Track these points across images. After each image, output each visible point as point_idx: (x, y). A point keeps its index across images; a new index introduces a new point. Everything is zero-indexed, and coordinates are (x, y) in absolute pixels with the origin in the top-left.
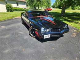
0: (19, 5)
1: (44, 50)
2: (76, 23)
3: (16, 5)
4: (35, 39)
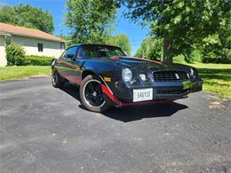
0: (44, 49)
1: (140, 139)
2: (209, 83)
3: (37, 49)
4: (99, 115)
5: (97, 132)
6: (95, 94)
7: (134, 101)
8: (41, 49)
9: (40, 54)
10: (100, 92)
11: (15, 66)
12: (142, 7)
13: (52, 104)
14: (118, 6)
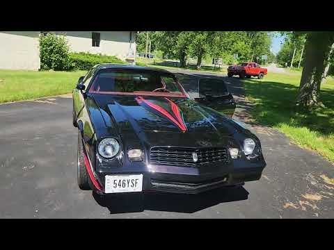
0: (102, 42)
9: (95, 51)
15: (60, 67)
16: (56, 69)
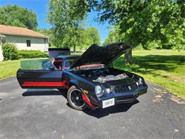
0: (32, 45)
1: (107, 133)
3: (26, 44)
4: (81, 113)
5: (81, 128)
6: (77, 98)
7: (104, 107)
8: (29, 44)
9: (29, 49)
10: (81, 97)
11: (10, 61)
12: (108, 13)
13: (48, 103)
14: (89, 11)
15: (14, 58)
16: (12, 59)
